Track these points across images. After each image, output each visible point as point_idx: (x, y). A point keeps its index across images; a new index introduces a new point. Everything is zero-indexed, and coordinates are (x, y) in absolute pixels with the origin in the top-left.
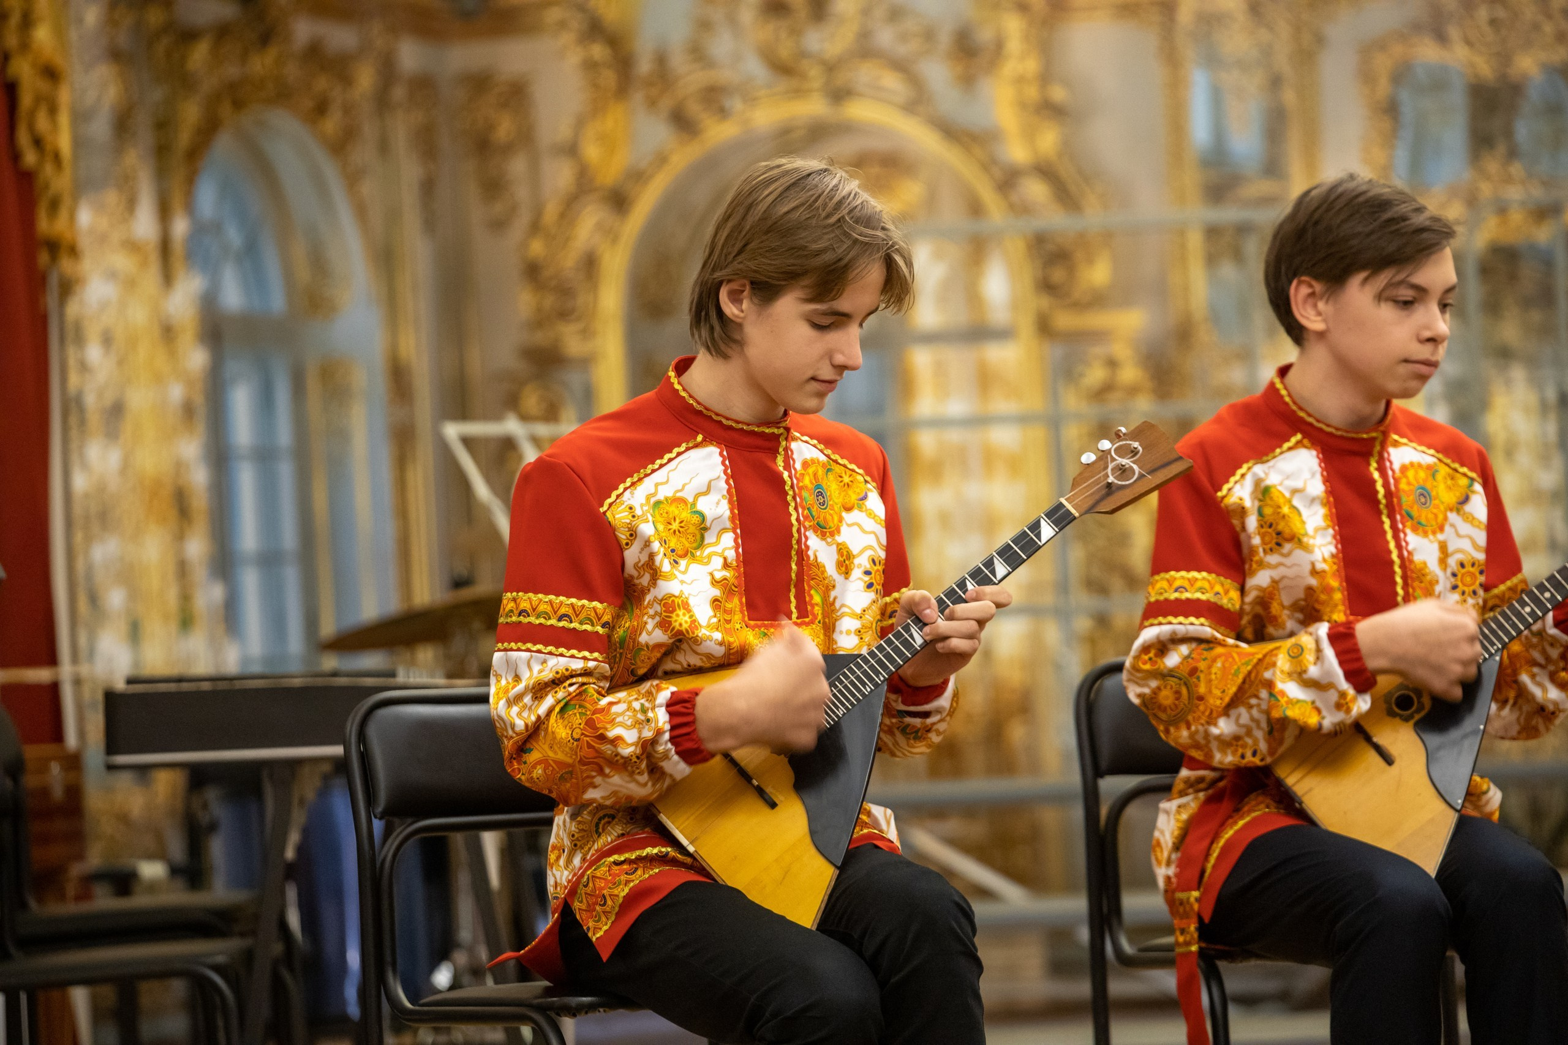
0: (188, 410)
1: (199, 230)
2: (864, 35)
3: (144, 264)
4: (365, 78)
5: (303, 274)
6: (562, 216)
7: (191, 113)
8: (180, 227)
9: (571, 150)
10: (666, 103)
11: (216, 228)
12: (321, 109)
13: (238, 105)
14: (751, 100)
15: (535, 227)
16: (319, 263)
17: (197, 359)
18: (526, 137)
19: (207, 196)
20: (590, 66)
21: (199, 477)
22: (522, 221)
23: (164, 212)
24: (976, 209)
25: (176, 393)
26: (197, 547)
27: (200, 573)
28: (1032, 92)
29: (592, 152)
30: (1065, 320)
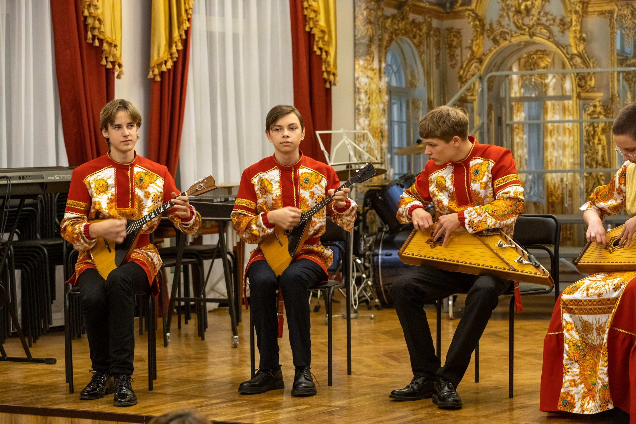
0: (384, 110)
1: (388, 65)
2: (539, 19)
3: (375, 74)
4: (425, 29)
5: (409, 78)
6: (467, 65)
7: (387, 37)
8: (383, 65)
9: (470, 48)
10: (492, 37)
11: (391, 66)
12: (415, 37)
13: (396, 35)
14: (512, 36)
15: (461, 68)
16: (413, 76)
17: (386, 98)
18: (460, 44)
19: (389, 57)
20: (475, 26)
21: (386, 127)
22: (459, 65)
23: (380, 62)
24: (564, 66)
25: (382, 106)
26: (385, 145)
27: (385, 151)
28: (578, 36)
29: (475, 48)
30: (583, 95)
